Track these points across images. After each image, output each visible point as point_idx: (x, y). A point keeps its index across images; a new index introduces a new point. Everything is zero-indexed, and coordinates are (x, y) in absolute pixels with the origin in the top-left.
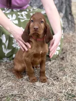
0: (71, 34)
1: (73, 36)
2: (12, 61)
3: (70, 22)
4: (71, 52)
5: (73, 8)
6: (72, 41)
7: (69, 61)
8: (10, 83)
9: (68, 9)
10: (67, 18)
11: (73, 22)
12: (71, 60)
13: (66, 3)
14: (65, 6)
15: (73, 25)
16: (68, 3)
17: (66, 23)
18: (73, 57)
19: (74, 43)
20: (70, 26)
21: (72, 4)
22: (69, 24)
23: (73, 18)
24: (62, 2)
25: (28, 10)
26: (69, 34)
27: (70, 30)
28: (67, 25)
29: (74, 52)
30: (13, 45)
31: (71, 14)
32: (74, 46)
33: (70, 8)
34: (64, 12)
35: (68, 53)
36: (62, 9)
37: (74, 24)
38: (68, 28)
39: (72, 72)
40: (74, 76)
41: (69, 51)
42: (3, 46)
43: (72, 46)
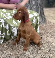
0: (44, 25)
1: (45, 26)
3: (43, 19)
9: (42, 11)
10: (42, 16)
11: (45, 18)
13: (40, 8)
14: (40, 10)
16: (42, 8)
18: (47, 38)
20: (44, 21)
22: (43, 20)
24: (38, 7)
27: (44, 23)
28: (42, 20)
31: (43, 14)
32: (47, 31)
34: (39, 13)
35: (44, 35)
36: (38, 11)
38: (42, 22)
42: (7, 32)
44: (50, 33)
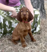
1: (45, 21)
2: (11, 35)
3: (44, 14)
4: (44, 30)
5: (45, 6)
6: (45, 24)
7: (43, 35)
8: (10, 47)
9: (42, 6)
10: (42, 11)
11: (45, 13)
13: (41, 3)
14: (41, 5)
15: (45, 15)
16: (42, 3)
17: (41, 14)
18: (45, 33)
19: (46, 25)
23: (45, 11)
24: (39, 2)
26: (43, 20)
27: (44, 17)
28: (42, 15)
29: (46, 30)
30: (12, 26)
31: (44, 9)
33: (43, 5)
34: (40, 8)
35: (42, 30)
36: (39, 6)
38: (42, 16)
39: (45, 41)
40: (46, 43)
41: (43, 29)
43: (45, 27)
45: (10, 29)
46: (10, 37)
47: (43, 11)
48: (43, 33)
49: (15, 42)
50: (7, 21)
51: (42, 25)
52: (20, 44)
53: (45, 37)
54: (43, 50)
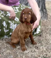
4: (46, 32)
5: (46, 5)
6: (46, 25)
7: (44, 37)
8: (8, 51)
9: (43, 6)
12: (45, 36)
16: (43, 2)
17: (42, 14)
19: (47, 26)
20: (45, 16)
21: (46, 2)
22: (44, 15)
23: (46, 11)
24: (40, 1)
25: (19, 6)
26: (44, 21)
27: (45, 18)
28: (43, 15)
29: (47, 31)
30: (10, 27)
31: (45, 8)
32: (47, 28)
34: (41, 7)
35: (43, 32)
36: (40, 5)
37: (47, 14)
38: (43, 17)
43: (46, 28)
44: (50, 29)
45: (8, 30)
46: (8, 40)
47: (44, 10)
48: (44, 34)
49: (14, 45)
50: (4, 22)
51: (43, 26)
52: (19, 47)
53: (46, 40)
54: (45, 54)
